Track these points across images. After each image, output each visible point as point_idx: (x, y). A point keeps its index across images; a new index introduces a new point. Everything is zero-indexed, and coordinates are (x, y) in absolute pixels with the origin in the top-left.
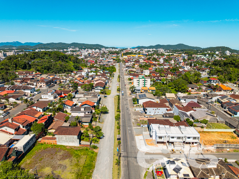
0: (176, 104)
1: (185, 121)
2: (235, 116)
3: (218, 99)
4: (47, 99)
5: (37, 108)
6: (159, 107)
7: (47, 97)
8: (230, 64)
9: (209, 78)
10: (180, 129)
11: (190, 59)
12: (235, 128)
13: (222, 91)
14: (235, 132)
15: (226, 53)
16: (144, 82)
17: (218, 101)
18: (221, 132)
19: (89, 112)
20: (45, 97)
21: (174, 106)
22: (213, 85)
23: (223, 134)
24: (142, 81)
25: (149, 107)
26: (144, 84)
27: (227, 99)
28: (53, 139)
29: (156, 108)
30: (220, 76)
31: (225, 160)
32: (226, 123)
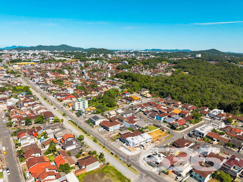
0: (125, 120)
1: (137, 130)
2: (154, 119)
3: (140, 109)
4: (28, 143)
5: (35, 155)
6: (116, 125)
7: (27, 141)
8: (128, 77)
9: (122, 91)
10: (142, 136)
11: (87, 66)
12: (160, 127)
13: (135, 100)
14: (160, 129)
15: (108, 56)
16: (83, 103)
17: (140, 111)
18: (155, 131)
19: (78, 144)
20: (24, 142)
21: (124, 121)
22: (127, 96)
23: (156, 132)
24: (82, 103)
25: (110, 126)
26: (83, 105)
27: (145, 109)
28: (84, 170)
29: (114, 126)
30: (129, 88)
31: (167, 145)
32: (154, 125)
